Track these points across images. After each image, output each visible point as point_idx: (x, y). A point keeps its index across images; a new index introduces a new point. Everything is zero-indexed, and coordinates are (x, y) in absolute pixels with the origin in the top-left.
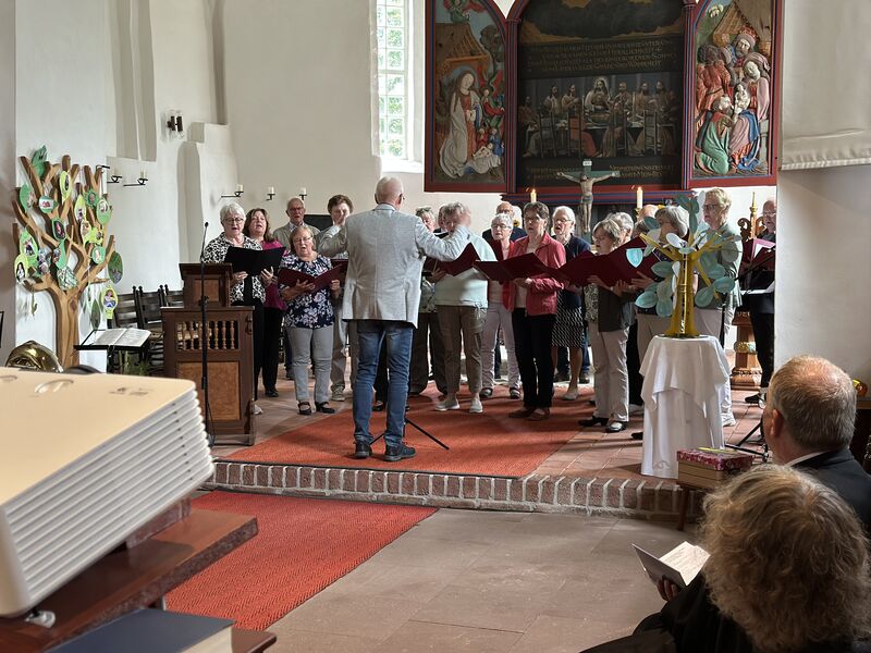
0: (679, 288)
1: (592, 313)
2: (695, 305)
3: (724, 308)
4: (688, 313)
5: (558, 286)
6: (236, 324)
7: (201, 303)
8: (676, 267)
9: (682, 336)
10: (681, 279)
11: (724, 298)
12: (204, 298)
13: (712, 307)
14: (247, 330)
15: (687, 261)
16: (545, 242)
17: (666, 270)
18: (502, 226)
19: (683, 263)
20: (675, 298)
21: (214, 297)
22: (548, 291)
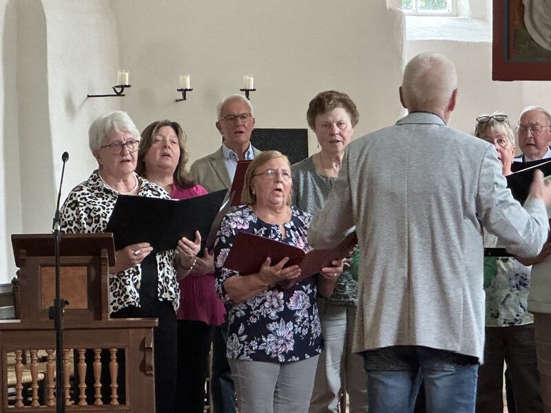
6: (121, 354)
7: (54, 313)
12: (60, 303)
14: (143, 367)
21: (78, 301)
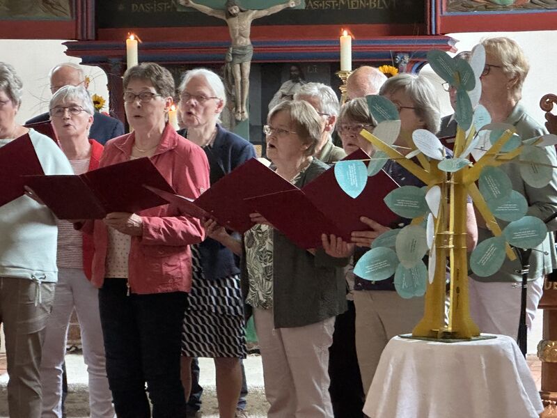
0: (440, 239)
1: (262, 289)
2: (470, 273)
3: (525, 277)
4: (458, 290)
5: (194, 232)
8: (433, 196)
9: (447, 337)
10: (443, 222)
11: (526, 258)
13: (502, 276)
15: (453, 186)
16: (167, 144)
17: (415, 204)
18: (73, 108)
19: (445, 189)
20: (432, 260)
22: (174, 244)
